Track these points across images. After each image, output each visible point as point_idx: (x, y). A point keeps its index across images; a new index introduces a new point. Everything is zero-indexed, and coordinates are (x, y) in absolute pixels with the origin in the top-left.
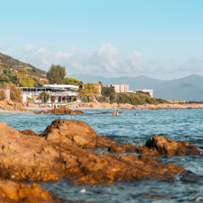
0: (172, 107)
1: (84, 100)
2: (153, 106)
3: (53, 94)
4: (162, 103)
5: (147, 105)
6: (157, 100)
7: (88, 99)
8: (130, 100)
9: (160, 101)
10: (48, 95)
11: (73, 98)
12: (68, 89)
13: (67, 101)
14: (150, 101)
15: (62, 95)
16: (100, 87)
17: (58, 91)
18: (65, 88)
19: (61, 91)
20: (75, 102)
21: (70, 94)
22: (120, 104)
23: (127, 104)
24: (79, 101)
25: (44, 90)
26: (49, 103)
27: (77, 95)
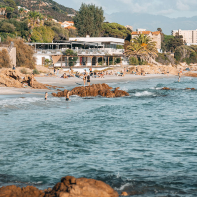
1: (132, 62)
3: (84, 53)
7: (139, 59)
10: (76, 55)
11: (114, 59)
12: (108, 44)
13: (105, 64)
15: (97, 54)
16: (159, 36)
17: (92, 47)
18: (102, 43)
19: (96, 47)
20: (118, 65)
21: (111, 52)
22: (191, 64)
24: (124, 63)
25: (69, 46)
26: (78, 67)
27: (121, 53)
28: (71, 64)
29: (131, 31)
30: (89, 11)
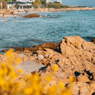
0: (73, 10)
1: (35, 8)
2: (64, 9)
3: (21, 5)
4: (68, 7)
5: (61, 9)
6: (66, 6)
7: (37, 7)
9: (67, 7)
10: (19, 5)
12: (28, 2)
13: (27, 8)
14: (63, 7)
15: (25, 5)
17: (23, 3)
18: (26, 2)
19: (24, 3)
20: (31, 8)
21: (29, 5)
24: (32, 8)
25: (17, 3)
26: (20, 9)
27: (31, 5)
28: (18, 8)
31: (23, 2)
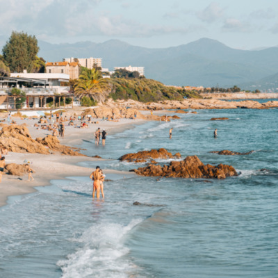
2: (177, 103)
3: (30, 92)
4: (188, 96)
5: (166, 101)
6: (179, 91)
8: (136, 93)
9: (185, 94)
10: (23, 95)
13: (53, 106)
14: (169, 94)
15: (46, 93)
16: (77, 67)
17: (36, 85)
18: (49, 80)
22: (118, 100)
23: (130, 101)
24: (75, 104)
26: (26, 110)
28: (18, 107)
29: (45, 62)
30: (22, 41)
31: (37, 81)
